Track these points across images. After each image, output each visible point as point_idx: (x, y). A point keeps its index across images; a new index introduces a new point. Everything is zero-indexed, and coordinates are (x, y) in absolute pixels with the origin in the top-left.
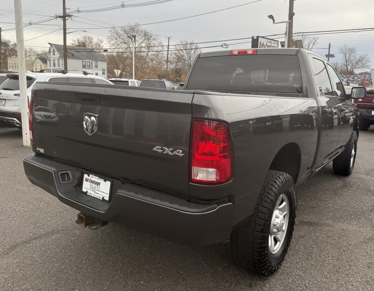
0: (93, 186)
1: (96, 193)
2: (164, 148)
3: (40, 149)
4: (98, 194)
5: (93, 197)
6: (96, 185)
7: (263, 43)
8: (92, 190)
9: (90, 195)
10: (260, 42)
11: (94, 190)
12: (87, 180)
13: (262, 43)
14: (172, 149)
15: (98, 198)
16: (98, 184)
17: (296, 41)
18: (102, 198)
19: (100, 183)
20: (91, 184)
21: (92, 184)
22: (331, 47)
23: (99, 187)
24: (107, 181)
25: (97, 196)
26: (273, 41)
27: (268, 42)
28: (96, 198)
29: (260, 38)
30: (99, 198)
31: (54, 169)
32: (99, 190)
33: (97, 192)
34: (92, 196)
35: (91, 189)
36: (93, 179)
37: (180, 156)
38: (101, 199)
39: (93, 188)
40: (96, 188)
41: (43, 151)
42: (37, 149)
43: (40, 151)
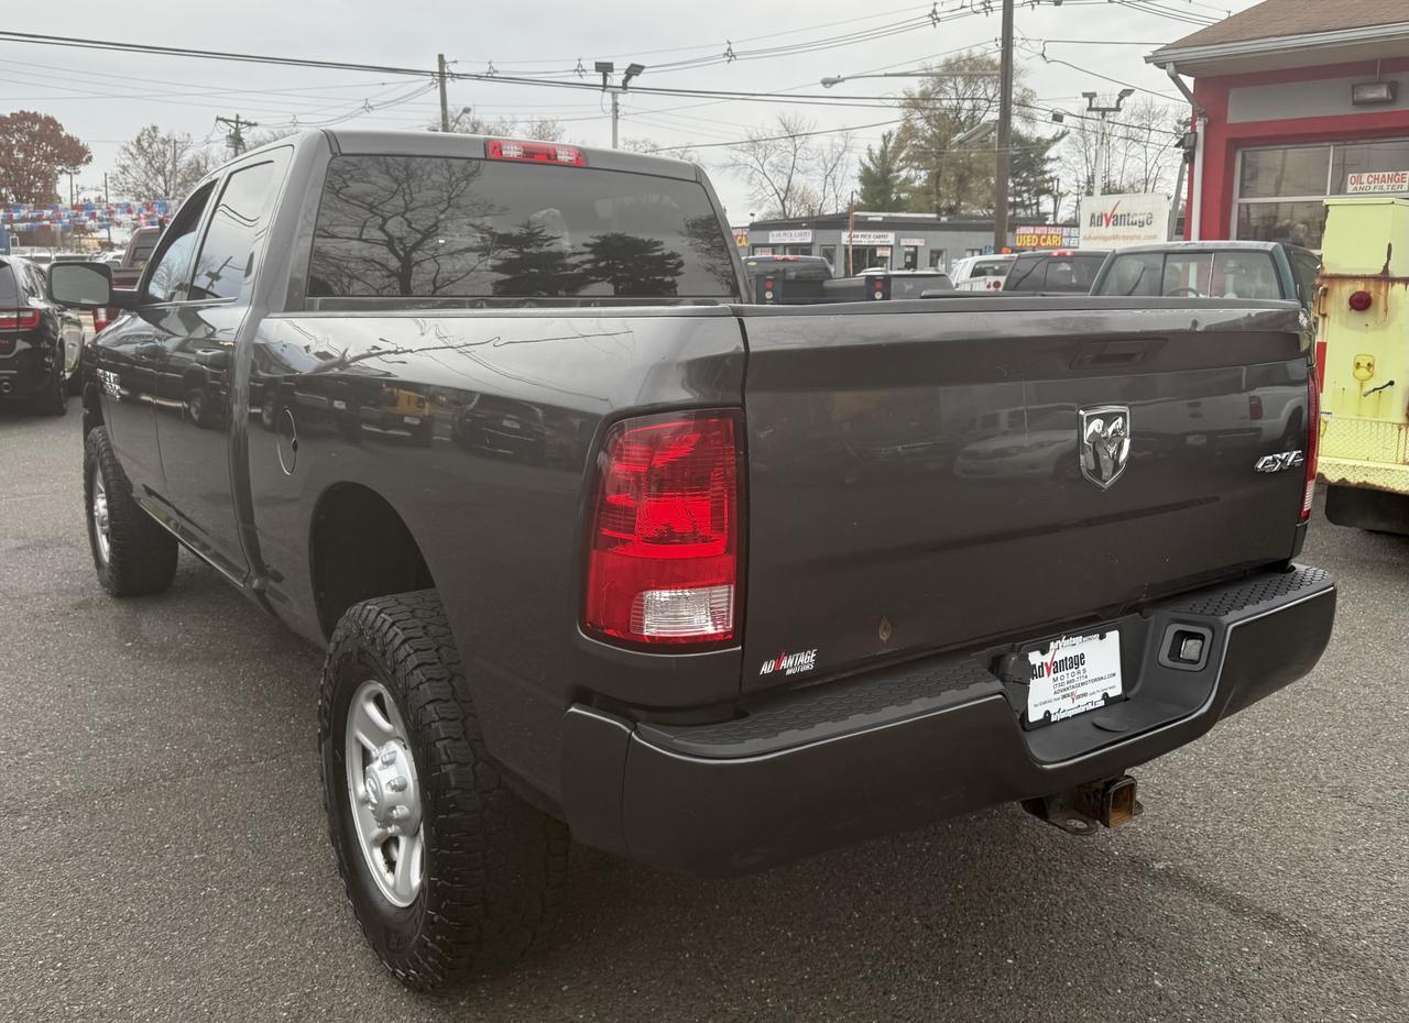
0: (1066, 679)
1: (1079, 697)
3: (787, 663)
4: (1085, 695)
5: (1073, 716)
6: (1072, 670)
8: (1064, 697)
9: (1063, 716)
11: (1070, 691)
15: (1090, 707)
16: (1078, 661)
18: (1103, 698)
19: (1083, 656)
20: (1055, 676)
21: (1059, 675)
23: (1084, 670)
24: (1106, 634)
25: (1083, 705)
28: (1086, 712)
30: (1094, 707)
32: (1085, 680)
33: (1080, 691)
34: (1070, 714)
35: (1060, 695)
36: (1058, 657)
38: (1102, 703)
39: (1066, 686)
40: (1075, 678)
41: (804, 661)
42: (766, 668)
43: (788, 672)
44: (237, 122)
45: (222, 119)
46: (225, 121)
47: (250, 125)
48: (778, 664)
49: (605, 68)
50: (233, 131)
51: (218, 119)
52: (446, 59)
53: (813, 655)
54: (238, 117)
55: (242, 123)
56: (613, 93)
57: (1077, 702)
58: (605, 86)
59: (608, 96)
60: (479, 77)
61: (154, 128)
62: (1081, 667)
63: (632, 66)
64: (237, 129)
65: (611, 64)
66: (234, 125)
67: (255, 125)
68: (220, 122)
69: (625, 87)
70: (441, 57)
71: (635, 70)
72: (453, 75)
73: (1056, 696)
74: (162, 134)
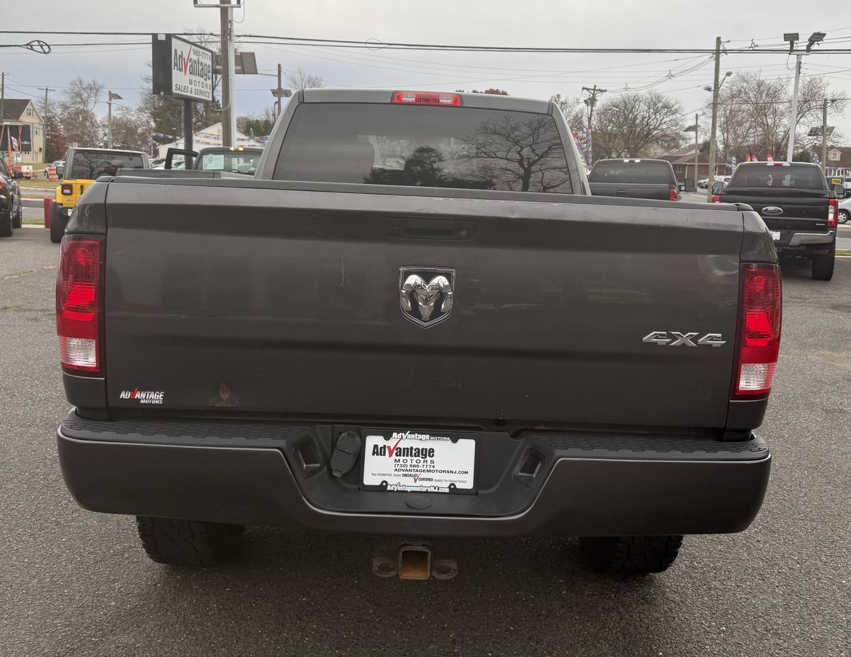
0: (409, 463)
1: (422, 479)
2: (673, 333)
3: (140, 395)
4: (431, 480)
5: (413, 492)
6: (417, 458)
7: (182, 52)
8: (406, 475)
9: (401, 489)
10: (176, 51)
11: (413, 473)
12: (377, 451)
13: (179, 53)
14: (696, 334)
15: (432, 490)
16: (427, 453)
17: (241, 53)
18: (449, 487)
19: (432, 451)
20: (398, 458)
21: (402, 458)
22: (282, 73)
23: (432, 462)
24: (460, 441)
25: (427, 486)
26: (201, 50)
27: (192, 52)
28: (427, 492)
29: (174, 40)
30: (436, 491)
31: (282, 443)
32: (432, 469)
33: (424, 475)
34: (409, 489)
35: (401, 473)
36: (402, 445)
37: (717, 346)
38: (447, 491)
39: (408, 468)
40: (420, 465)
41: (156, 398)
42: (125, 395)
43: (142, 402)
44: (594, 90)
45: (586, 89)
46: (588, 89)
47: (602, 91)
48: (133, 394)
49: (792, 38)
50: (592, 95)
51: (583, 89)
52: (722, 40)
53: (161, 395)
54: (595, 86)
55: (597, 90)
56: (798, 55)
57: (419, 483)
58: (791, 51)
59: (793, 58)
60: (740, 51)
61: (558, 96)
62: (428, 458)
63: (815, 34)
64: (594, 94)
65: (797, 34)
66: (592, 92)
67: (605, 91)
68: (584, 90)
69: (808, 50)
70: (718, 39)
71: (817, 37)
72: (725, 51)
73: (396, 473)
74: (562, 99)
